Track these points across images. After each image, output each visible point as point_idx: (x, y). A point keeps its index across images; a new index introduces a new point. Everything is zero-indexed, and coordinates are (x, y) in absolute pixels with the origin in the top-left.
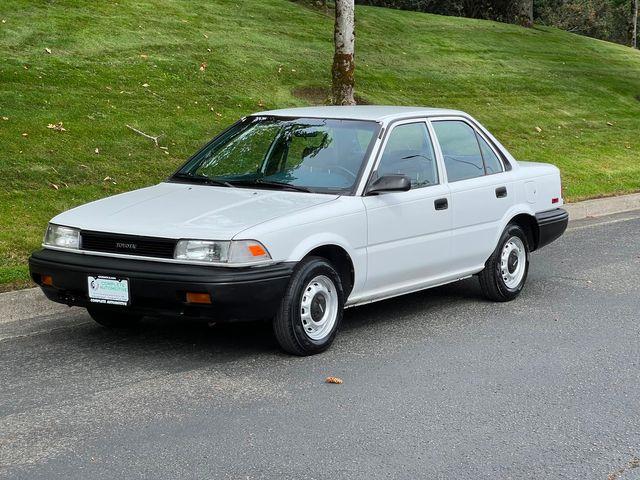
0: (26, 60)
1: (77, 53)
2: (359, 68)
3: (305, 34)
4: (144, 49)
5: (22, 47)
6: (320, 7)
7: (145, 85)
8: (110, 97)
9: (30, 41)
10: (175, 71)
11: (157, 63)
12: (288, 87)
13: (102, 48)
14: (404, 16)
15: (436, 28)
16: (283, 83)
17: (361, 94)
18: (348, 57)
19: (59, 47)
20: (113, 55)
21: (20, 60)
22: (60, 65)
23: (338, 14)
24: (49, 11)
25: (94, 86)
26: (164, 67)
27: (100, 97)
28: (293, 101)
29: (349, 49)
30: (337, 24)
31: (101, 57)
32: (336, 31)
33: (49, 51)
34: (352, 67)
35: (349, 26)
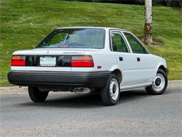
29: (149, 21)
35: (149, 14)
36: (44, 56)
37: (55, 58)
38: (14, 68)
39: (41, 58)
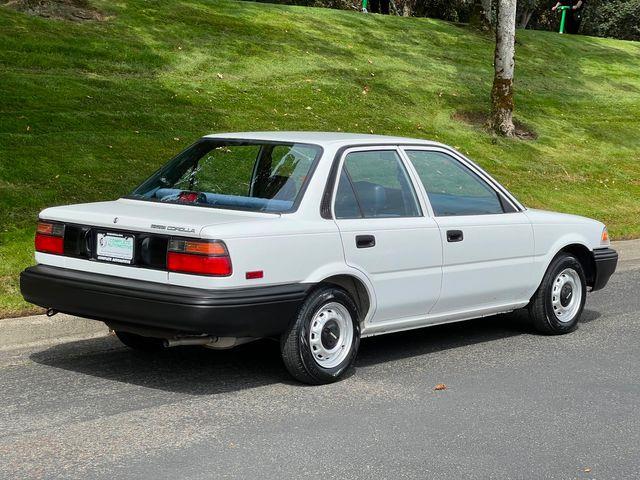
0: (198, 85)
1: (246, 77)
2: (520, 92)
3: (469, 59)
4: (310, 74)
5: (196, 73)
6: (486, 32)
7: (309, 108)
8: (274, 119)
9: (204, 67)
10: (338, 94)
11: (321, 87)
12: (447, 111)
13: (269, 73)
14: (573, 39)
15: (605, 52)
16: (443, 107)
17: (521, 118)
18: (507, 82)
19: (229, 72)
20: (280, 79)
21: (193, 84)
22: (230, 89)
23: (499, 40)
24: (223, 38)
25: (260, 109)
26: (327, 90)
27: (264, 119)
28: (452, 124)
29: (509, 74)
30: (497, 50)
31: (269, 81)
32: (496, 56)
33: (221, 76)
34: (511, 92)
35: (509, 51)
36: (105, 231)
37: (131, 241)
38: (44, 259)
39: (100, 236)
